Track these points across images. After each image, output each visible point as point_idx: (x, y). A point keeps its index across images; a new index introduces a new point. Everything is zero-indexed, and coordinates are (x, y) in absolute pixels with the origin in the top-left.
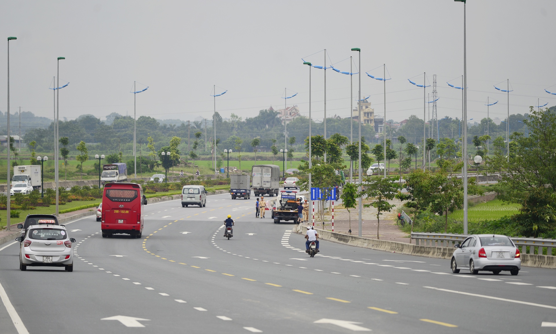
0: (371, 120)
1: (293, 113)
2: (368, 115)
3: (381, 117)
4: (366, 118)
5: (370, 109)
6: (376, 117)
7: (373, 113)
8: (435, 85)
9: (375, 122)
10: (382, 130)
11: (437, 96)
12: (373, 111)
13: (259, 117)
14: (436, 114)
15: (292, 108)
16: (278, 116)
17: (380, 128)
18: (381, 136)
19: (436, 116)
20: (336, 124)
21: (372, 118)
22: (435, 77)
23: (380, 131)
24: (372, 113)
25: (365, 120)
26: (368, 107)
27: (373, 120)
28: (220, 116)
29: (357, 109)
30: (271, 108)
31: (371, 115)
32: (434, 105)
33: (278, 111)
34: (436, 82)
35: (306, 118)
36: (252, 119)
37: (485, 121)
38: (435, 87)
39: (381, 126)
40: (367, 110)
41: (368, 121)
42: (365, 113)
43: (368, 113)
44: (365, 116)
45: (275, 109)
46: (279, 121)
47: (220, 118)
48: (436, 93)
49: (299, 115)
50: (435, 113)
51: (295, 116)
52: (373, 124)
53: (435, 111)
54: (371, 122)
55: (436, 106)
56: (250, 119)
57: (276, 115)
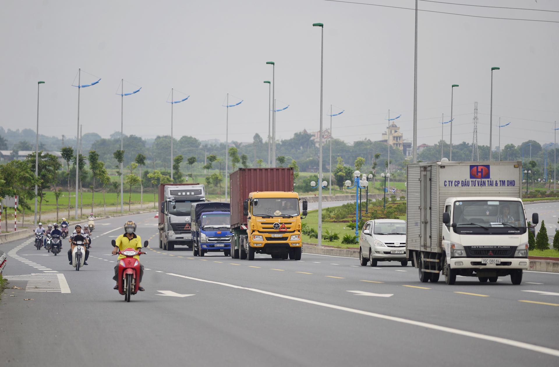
0: (400, 144)
1: (325, 135)
2: (397, 139)
3: (409, 142)
4: (395, 142)
5: (399, 133)
6: (405, 142)
7: (402, 137)
8: (476, 112)
9: (403, 146)
10: (410, 153)
11: (478, 122)
12: (402, 135)
13: (294, 139)
14: (477, 140)
15: (325, 131)
16: (312, 138)
17: (408, 152)
18: (411, 159)
19: (477, 141)
20: (368, 147)
21: (401, 142)
22: (476, 104)
23: (408, 154)
24: (400, 137)
25: (394, 144)
26: (397, 131)
27: (401, 144)
28: (261, 138)
29: (386, 133)
30: (305, 131)
31: (400, 139)
32: (474, 131)
33: (312, 134)
34: (477, 109)
35: (340, 140)
36: (287, 141)
37: (509, 146)
38: (476, 114)
39: (409, 150)
40: (396, 134)
41: (397, 144)
42: (394, 137)
43: (397, 137)
44: (394, 140)
45: (309, 132)
46: (313, 143)
47: (261, 139)
48: (477, 119)
49: (332, 138)
50: (475, 139)
51: (328, 138)
52: (401, 148)
53: (475, 136)
54: (399, 146)
55: (476, 131)
56: (285, 140)
57: (310, 137)
